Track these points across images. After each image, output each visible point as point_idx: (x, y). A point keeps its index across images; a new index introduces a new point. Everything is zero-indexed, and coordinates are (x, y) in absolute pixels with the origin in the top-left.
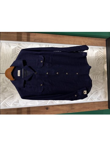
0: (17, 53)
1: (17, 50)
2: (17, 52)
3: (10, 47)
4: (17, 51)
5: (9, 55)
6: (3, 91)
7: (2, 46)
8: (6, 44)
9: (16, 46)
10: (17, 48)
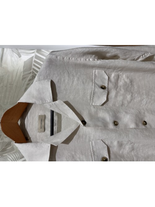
0: (34, 69)
1: (33, 63)
2: (33, 67)
3: (20, 56)
4: (34, 65)
5: (18, 74)
6: (4, 150)
7: (4, 54)
8: (12, 51)
9: (33, 55)
10: (34, 59)
